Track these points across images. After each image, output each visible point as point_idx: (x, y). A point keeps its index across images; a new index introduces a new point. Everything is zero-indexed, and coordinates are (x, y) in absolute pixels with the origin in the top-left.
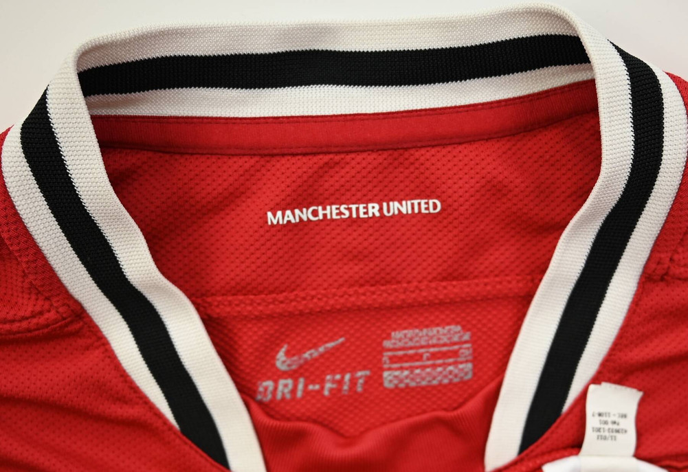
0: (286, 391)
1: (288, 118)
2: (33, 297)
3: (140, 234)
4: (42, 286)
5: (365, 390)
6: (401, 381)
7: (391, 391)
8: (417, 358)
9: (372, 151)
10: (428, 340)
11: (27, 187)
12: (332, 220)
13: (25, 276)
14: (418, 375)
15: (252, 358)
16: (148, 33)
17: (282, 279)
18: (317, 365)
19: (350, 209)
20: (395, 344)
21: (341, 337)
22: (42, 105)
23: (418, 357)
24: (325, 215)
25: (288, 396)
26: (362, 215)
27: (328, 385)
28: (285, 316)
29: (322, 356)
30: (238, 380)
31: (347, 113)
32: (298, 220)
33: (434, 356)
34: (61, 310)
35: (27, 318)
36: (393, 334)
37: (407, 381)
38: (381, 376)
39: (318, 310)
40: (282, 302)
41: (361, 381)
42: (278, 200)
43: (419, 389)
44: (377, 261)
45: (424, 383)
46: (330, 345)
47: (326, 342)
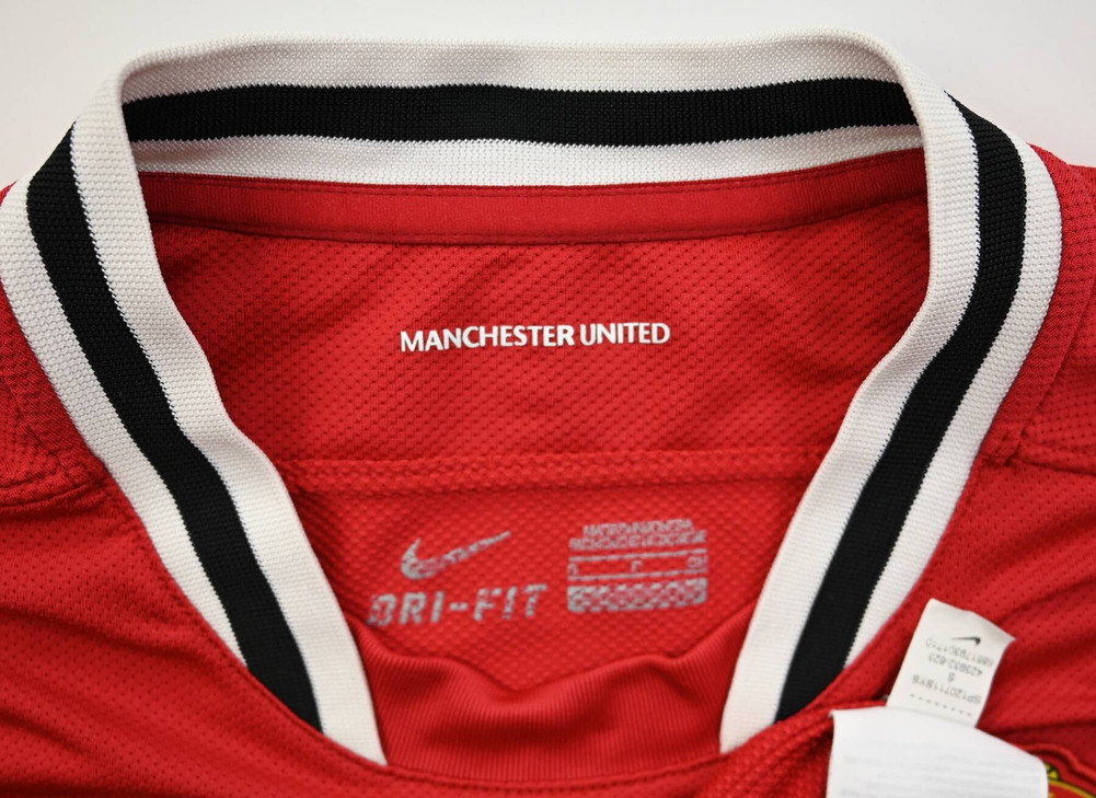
0: (415, 610)
1: (440, 187)
2: (31, 450)
3: (204, 358)
4: (45, 434)
5: (538, 614)
6: (595, 602)
7: (579, 617)
8: (622, 566)
9: (568, 244)
10: (641, 541)
11: (32, 279)
12: (500, 348)
13: (19, 416)
14: (622, 593)
15: (365, 558)
16: (233, 48)
17: (419, 436)
18: (465, 572)
19: (528, 333)
20: (588, 544)
21: (505, 529)
22: (63, 152)
23: (624, 566)
24: (489, 340)
25: (418, 619)
26: (547, 343)
27: (481, 605)
28: (420, 495)
29: (473, 558)
30: (342, 592)
31: (532, 183)
32: (447, 347)
33: (648, 565)
34: (71, 472)
35: (19, 483)
36: (586, 528)
37: (605, 603)
38: (564, 593)
39: (472, 486)
40: (416, 473)
41: (532, 600)
42: (418, 313)
43: (622, 616)
44: (567, 415)
45: (631, 607)
46: (487, 542)
47: (481, 537)
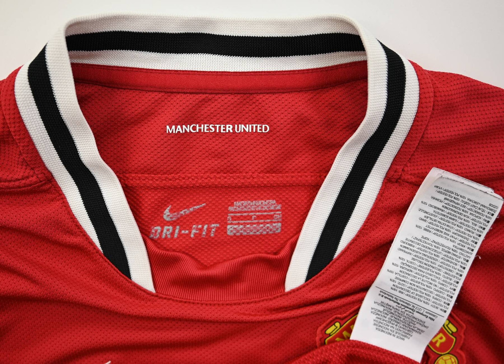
0: (168, 233)
1: (183, 71)
2: (24, 167)
3: (92, 134)
4: (30, 161)
5: (215, 236)
6: (238, 231)
7: (231, 237)
8: (249, 218)
9: (231, 94)
10: (256, 208)
11: (28, 102)
12: (204, 133)
13: (21, 154)
14: (249, 228)
15: (150, 212)
16: (107, 17)
17: (172, 166)
18: (188, 218)
19: (215, 127)
20: (236, 209)
21: (204, 203)
22: (42, 54)
23: (250, 218)
24: (200, 130)
25: (169, 236)
26: (222, 131)
27: (194, 231)
28: (172, 188)
29: (191, 213)
30: (140, 225)
31: (218, 70)
32: (184, 132)
33: (258, 217)
34: (39, 176)
35: (19, 180)
36: (235, 203)
37: (242, 232)
38: (226, 228)
39: (192, 186)
40: (170, 180)
41: (213, 230)
42: (173, 119)
43: (248, 237)
44: (229, 159)
45: (251, 233)
46: (196, 207)
47: (195, 205)
